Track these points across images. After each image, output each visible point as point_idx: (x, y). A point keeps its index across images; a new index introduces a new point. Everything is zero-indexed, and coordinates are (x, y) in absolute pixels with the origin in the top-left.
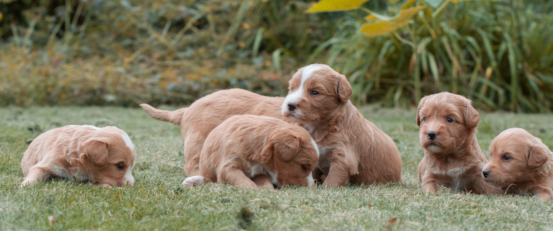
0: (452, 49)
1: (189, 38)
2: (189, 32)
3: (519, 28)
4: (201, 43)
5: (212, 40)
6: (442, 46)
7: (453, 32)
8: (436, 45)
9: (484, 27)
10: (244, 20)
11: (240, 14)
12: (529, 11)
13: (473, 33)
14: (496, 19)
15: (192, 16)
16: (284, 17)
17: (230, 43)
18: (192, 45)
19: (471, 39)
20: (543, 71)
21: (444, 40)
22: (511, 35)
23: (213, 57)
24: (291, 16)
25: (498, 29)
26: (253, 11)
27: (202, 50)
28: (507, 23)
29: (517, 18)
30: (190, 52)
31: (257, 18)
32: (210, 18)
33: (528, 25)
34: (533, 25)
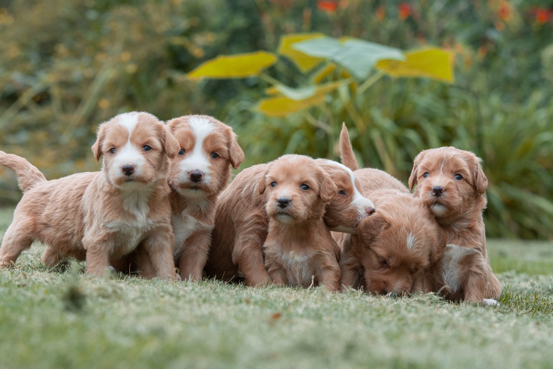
0: (386, 147)
1: (24, 117)
2: (24, 109)
3: (479, 122)
4: (40, 125)
5: (54, 120)
6: (371, 143)
7: (387, 124)
8: (363, 142)
9: (431, 119)
10: (102, 95)
11: (96, 88)
12: (495, 100)
13: (416, 127)
14: (448, 107)
15: (27, 87)
16: (156, 95)
17: (78, 126)
18: (28, 127)
19: (412, 135)
20: (510, 182)
21: (375, 135)
22: (467, 129)
23: (55, 144)
24: (166, 94)
25: (450, 122)
26: (114, 84)
27: (41, 135)
28: (463, 115)
29: (477, 108)
30: (24, 136)
31: (119, 94)
32: (56, 92)
33: (491, 118)
34: (499, 119)
